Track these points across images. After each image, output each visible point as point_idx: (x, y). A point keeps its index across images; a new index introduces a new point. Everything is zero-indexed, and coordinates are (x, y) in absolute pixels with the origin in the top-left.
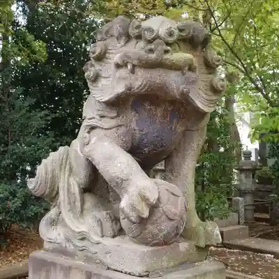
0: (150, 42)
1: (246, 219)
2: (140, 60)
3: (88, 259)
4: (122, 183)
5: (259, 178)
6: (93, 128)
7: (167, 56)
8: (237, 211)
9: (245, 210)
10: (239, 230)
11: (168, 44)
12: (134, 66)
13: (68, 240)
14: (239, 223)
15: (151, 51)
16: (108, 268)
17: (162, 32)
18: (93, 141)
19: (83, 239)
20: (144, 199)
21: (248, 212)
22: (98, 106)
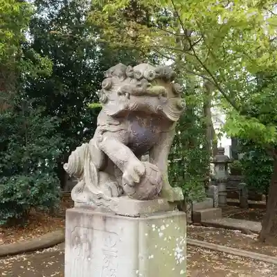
0: (139, 80)
1: (219, 203)
2: (133, 91)
3: (103, 210)
4: (123, 163)
5: (232, 170)
6: (104, 131)
7: (149, 89)
8: (212, 197)
9: (219, 196)
10: (214, 211)
11: (149, 81)
12: (129, 94)
13: (91, 200)
14: (214, 207)
15: (139, 86)
16: (116, 214)
17: (146, 74)
18: (105, 139)
19: (99, 199)
20: (137, 172)
21: (221, 197)
22: (108, 118)
